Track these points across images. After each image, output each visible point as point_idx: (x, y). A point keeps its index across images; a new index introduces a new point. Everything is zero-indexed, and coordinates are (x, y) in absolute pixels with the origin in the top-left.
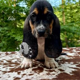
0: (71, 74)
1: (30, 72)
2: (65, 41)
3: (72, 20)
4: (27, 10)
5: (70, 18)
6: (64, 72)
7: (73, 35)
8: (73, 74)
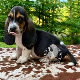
0: (55, 77)
1: (19, 73)
2: (70, 35)
3: (78, 15)
4: (35, 4)
5: (77, 13)
6: (50, 73)
7: (78, 30)
8: (57, 77)
